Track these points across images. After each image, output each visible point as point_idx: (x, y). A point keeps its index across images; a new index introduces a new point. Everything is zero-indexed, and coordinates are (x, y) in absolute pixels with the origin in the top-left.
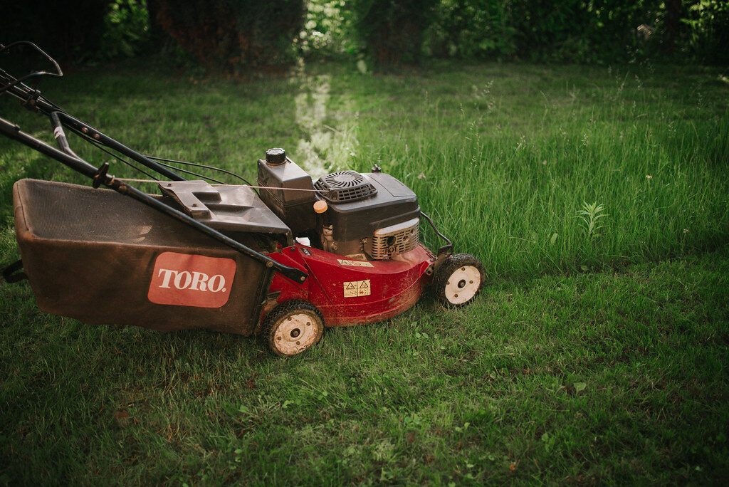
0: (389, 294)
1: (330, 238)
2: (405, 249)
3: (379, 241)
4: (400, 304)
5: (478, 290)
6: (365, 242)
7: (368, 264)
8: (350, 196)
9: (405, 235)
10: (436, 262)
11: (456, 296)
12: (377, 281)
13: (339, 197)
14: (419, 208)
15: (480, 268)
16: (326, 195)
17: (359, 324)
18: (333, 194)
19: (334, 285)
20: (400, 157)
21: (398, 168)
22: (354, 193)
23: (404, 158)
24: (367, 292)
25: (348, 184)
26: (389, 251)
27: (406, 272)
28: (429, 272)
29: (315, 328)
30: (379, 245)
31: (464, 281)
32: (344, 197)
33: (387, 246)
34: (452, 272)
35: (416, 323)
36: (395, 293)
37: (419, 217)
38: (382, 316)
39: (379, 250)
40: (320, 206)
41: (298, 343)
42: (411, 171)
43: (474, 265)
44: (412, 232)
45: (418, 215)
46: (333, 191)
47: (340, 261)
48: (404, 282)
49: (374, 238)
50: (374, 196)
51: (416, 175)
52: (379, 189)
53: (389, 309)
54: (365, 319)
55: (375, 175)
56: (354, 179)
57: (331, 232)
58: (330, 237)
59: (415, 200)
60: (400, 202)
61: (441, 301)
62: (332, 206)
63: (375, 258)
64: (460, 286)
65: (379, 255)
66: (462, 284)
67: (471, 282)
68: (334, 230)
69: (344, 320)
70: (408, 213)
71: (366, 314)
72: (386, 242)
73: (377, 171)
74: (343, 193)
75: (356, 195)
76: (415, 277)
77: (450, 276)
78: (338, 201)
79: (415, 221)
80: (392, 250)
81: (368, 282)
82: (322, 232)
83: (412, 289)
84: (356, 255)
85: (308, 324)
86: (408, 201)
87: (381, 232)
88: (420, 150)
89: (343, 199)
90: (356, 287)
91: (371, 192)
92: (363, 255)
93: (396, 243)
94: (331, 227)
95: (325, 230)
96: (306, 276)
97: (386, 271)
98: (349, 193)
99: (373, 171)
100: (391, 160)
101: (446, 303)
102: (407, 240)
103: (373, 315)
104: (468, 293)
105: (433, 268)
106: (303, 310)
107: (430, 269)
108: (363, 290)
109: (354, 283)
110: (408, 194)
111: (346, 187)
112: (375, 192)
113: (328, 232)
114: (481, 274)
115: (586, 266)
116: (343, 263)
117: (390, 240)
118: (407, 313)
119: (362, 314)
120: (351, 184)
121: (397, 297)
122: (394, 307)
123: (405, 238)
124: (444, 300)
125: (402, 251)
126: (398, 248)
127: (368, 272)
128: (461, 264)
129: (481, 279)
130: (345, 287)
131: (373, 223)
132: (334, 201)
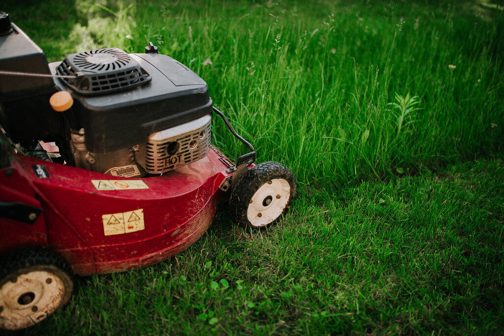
0: (172, 225)
1: (81, 147)
2: (192, 157)
3: (155, 149)
4: (187, 235)
5: (287, 206)
6: (136, 149)
7: (140, 185)
8: (109, 85)
9: (192, 140)
10: (234, 174)
11: (260, 215)
12: (152, 210)
13: (91, 87)
14: (211, 101)
15: (290, 181)
16: (72, 84)
17: (129, 269)
18: (82, 81)
19: (88, 219)
20: (183, 41)
21: (180, 52)
22: (115, 81)
23: (187, 43)
24: (139, 225)
25: (106, 67)
26: (171, 162)
27: (194, 193)
28: (225, 187)
29: (61, 286)
30: (156, 155)
31: (270, 198)
32: (100, 86)
33: (167, 155)
34: (257, 188)
35: (210, 263)
36: (179, 224)
37: (211, 114)
38: (162, 255)
39: (156, 161)
40: (62, 100)
41: (35, 309)
42: (195, 57)
43: (283, 176)
44: (202, 134)
45: (209, 111)
46: (82, 77)
47: (95, 182)
48: (193, 205)
49: (148, 145)
50: (146, 84)
51: (202, 61)
52: (153, 74)
53: (171, 244)
54: (138, 261)
55: (148, 56)
56: (115, 59)
57: (82, 139)
58: (82, 145)
59: (205, 90)
60: (184, 94)
61: (242, 226)
62: (81, 99)
63: (151, 172)
64: (265, 204)
65: (156, 168)
66: (268, 200)
67: (278, 197)
68: (86, 135)
69: (106, 266)
70: (196, 109)
71: (140, 254)
72: (166, 151)
73: (152, 51)
74: (98, 81)
75: (119, 83)
76: (207, 196)
77: (253, 193)
78: (90, 92)
79: (206, 119)
80: (174, 160)
81: (139, 213)
82: (70, 138)
83: (204, 212)
84: (125, 167)
85: (49, 281)
86: (195, 92)
87: (158, 137)
88: (206, 33)
89: (98, 89)
90: (121, 221)
91: (142, 79)
92: (135, 167)
93: (180, 151)
94: (82, 131)
95: (75, 136)
96: (38, 213)
97: (166, 194)
98: (107, 79)
99: (147, 52)
100: (173, 44)
101: (248, 228)
102: (195, 146)
103: (149, 255)
104: (274, 212)
105: (230, 182)
106: (34, 266)
107: (227, 184)
108: (132, 224)
109: (118, 216)
110: (195, 82)
111: (103, 71)
112: (148, 78)
113: (79, 138)
114: (292, 187)
115: (402, 169)
116: (101, 185)
117: (171, 147)
118: (197, 245)
119: (134, 256)
120: (111, 66)
121: (182, 227)
122: (178, 241)
123: (192, 144)
124: (245, 224)
125: (188, 161)
126: (183, 158)
127: (139, 197)
128: (268, 177)
129: (291, 193)
130: (105, 222)
131: (145, 125)
132: (84, 92)
